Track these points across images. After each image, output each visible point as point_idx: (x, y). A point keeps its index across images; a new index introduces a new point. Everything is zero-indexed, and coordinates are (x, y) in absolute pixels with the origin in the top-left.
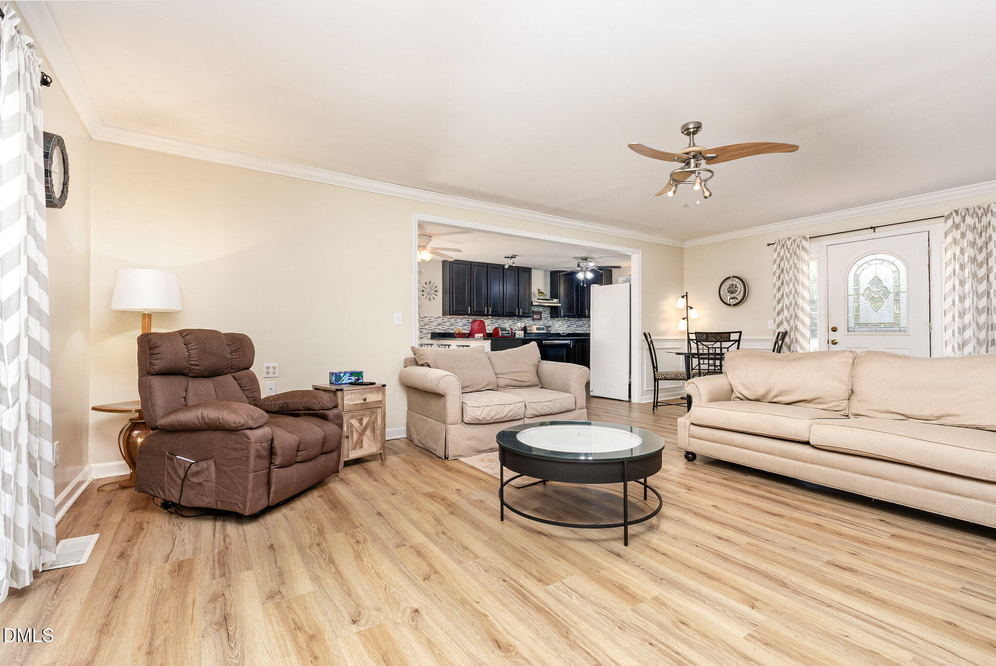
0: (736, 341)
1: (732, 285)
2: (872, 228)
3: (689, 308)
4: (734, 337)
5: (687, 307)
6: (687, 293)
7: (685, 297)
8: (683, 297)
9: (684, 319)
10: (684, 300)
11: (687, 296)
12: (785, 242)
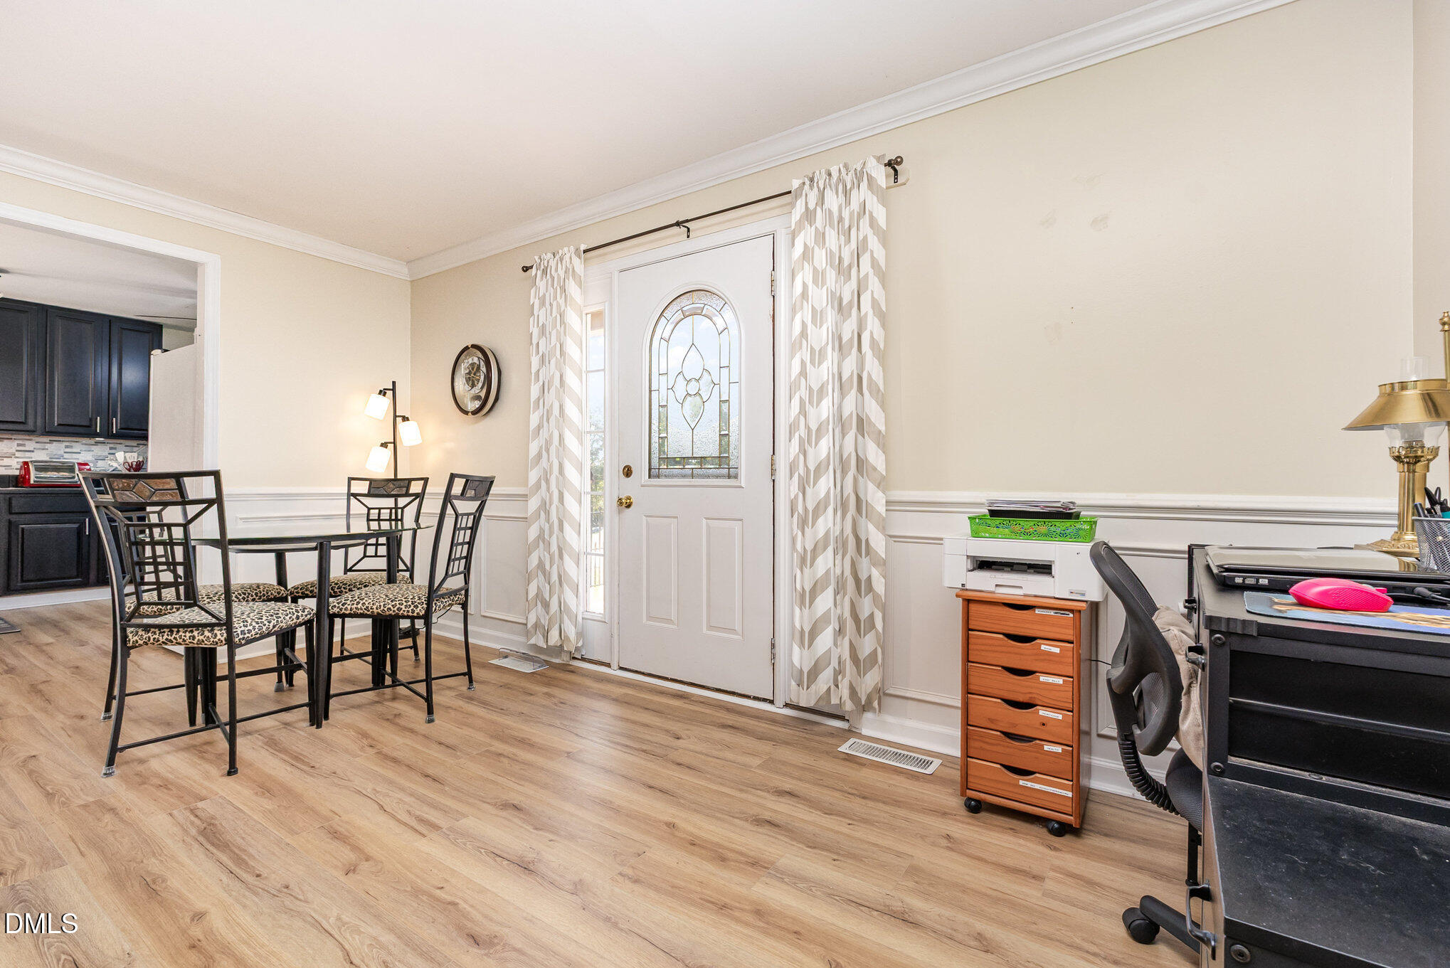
0: (417, 496)
1: (473, 364)
2: (678, 224)
3: (399, 420)
4: (416, 488)
5: (395, 416)
6: (394, 383)
7: (390, 393)
8: (383, 392)
9: (384, 445)
10: (386, 401)
11: (394, 390)
12: (548, 262)
